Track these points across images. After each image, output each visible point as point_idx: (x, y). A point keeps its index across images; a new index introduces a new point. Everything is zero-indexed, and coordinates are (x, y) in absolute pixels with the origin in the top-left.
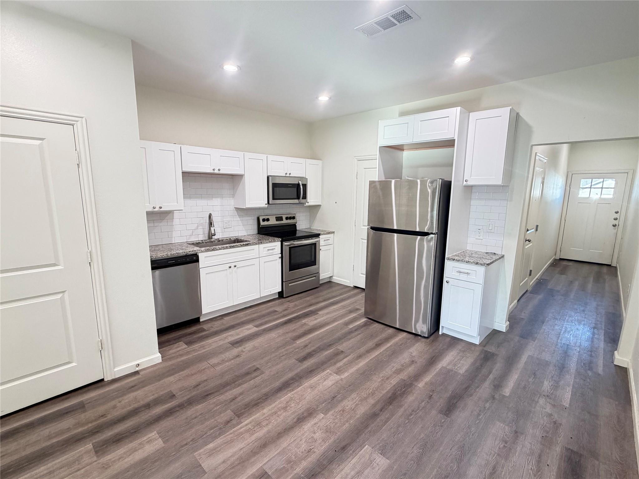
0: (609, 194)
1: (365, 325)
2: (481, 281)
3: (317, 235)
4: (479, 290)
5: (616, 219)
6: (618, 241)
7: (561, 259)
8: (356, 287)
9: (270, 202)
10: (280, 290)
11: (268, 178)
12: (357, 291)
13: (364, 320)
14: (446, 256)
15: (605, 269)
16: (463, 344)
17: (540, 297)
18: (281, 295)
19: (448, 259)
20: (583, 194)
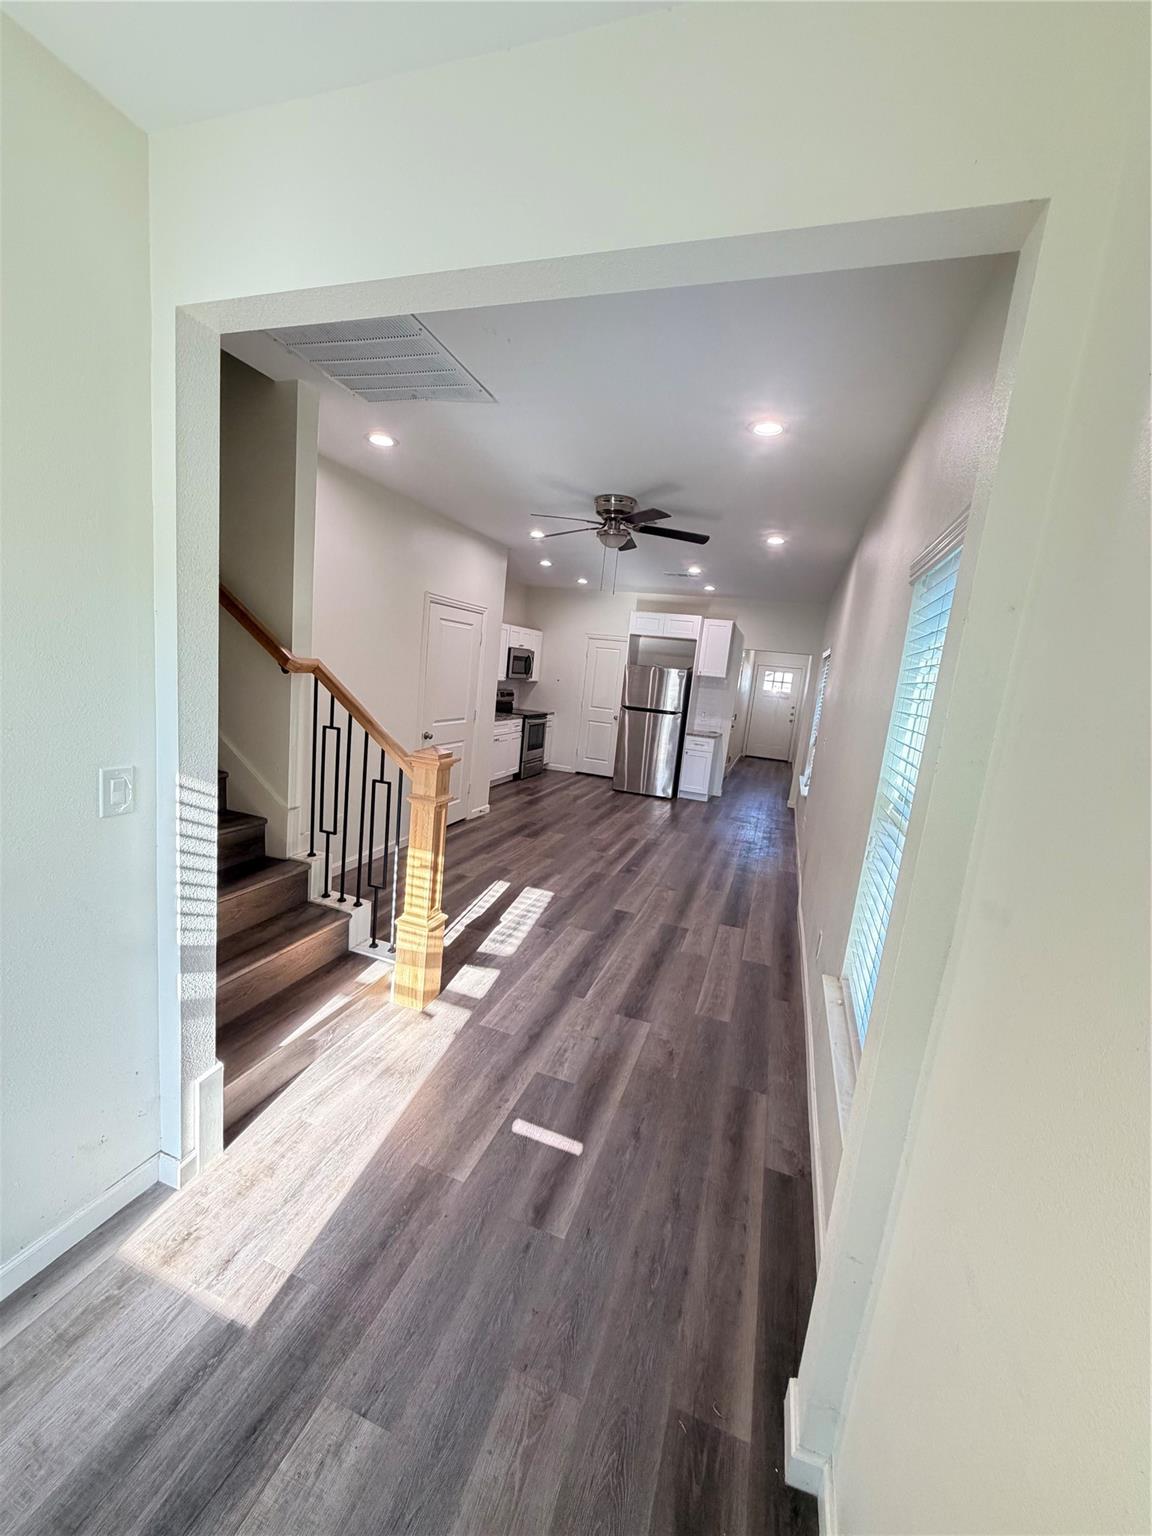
0: (787, 689)
1: (613, 797)
2: (712, 750)
3: (544, 715)
4: (710, 756)
5: (792, 714)
6: (793, 737)
7: (747, 756)
8: (578, 773)
9: (510, 676)
10: (517, 771)
11: (510, 649)
12: (580, 777)
13: (612, 792)
14: (686, 731)
15: (783, 764)
16: (695, 804)
17: (736, 780)
18: (516, 777)
19: (689, 734)
20: (767, 686)
